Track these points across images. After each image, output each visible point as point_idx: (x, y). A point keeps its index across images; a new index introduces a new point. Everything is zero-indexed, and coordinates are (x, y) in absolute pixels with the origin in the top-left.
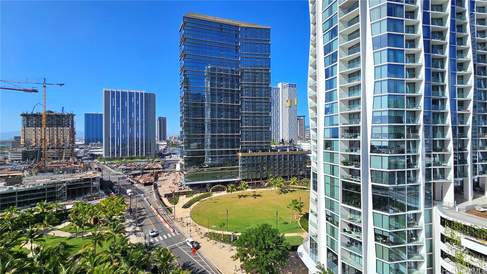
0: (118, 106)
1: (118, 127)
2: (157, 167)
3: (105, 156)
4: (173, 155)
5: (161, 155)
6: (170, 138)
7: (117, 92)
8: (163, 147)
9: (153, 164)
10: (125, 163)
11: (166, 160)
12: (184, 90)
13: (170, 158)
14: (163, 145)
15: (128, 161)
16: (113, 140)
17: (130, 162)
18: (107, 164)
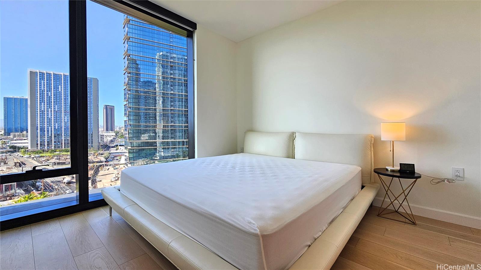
0: (49, 90)
1: (50, 115)
2: (99, 160)
3: (31, 148)
4: (120, 147)
5: (106, 147)
6: (120, 128)
7: (48, 74)
8: (109, 139)
9: (95, 156)
10: (57, 157)
11: (111, 152)
12: (128, 76)
13: (117, 150)
14: (110, 136)
15: (62, 154)
16: (42, 130)
17: (66, 155)
18: (33, 158)
